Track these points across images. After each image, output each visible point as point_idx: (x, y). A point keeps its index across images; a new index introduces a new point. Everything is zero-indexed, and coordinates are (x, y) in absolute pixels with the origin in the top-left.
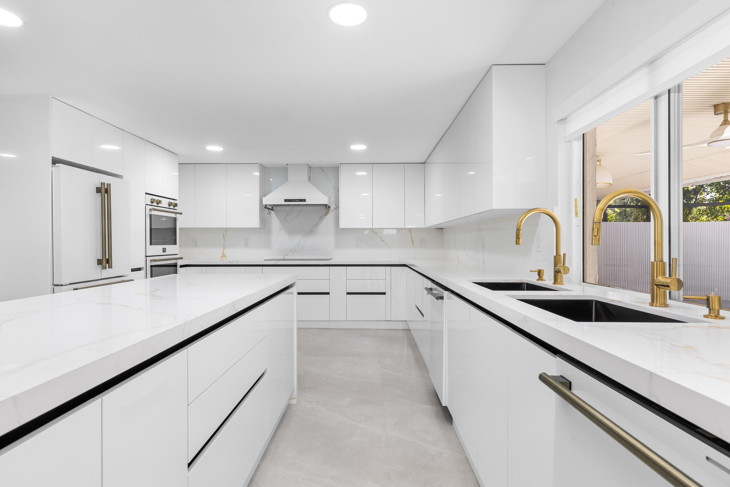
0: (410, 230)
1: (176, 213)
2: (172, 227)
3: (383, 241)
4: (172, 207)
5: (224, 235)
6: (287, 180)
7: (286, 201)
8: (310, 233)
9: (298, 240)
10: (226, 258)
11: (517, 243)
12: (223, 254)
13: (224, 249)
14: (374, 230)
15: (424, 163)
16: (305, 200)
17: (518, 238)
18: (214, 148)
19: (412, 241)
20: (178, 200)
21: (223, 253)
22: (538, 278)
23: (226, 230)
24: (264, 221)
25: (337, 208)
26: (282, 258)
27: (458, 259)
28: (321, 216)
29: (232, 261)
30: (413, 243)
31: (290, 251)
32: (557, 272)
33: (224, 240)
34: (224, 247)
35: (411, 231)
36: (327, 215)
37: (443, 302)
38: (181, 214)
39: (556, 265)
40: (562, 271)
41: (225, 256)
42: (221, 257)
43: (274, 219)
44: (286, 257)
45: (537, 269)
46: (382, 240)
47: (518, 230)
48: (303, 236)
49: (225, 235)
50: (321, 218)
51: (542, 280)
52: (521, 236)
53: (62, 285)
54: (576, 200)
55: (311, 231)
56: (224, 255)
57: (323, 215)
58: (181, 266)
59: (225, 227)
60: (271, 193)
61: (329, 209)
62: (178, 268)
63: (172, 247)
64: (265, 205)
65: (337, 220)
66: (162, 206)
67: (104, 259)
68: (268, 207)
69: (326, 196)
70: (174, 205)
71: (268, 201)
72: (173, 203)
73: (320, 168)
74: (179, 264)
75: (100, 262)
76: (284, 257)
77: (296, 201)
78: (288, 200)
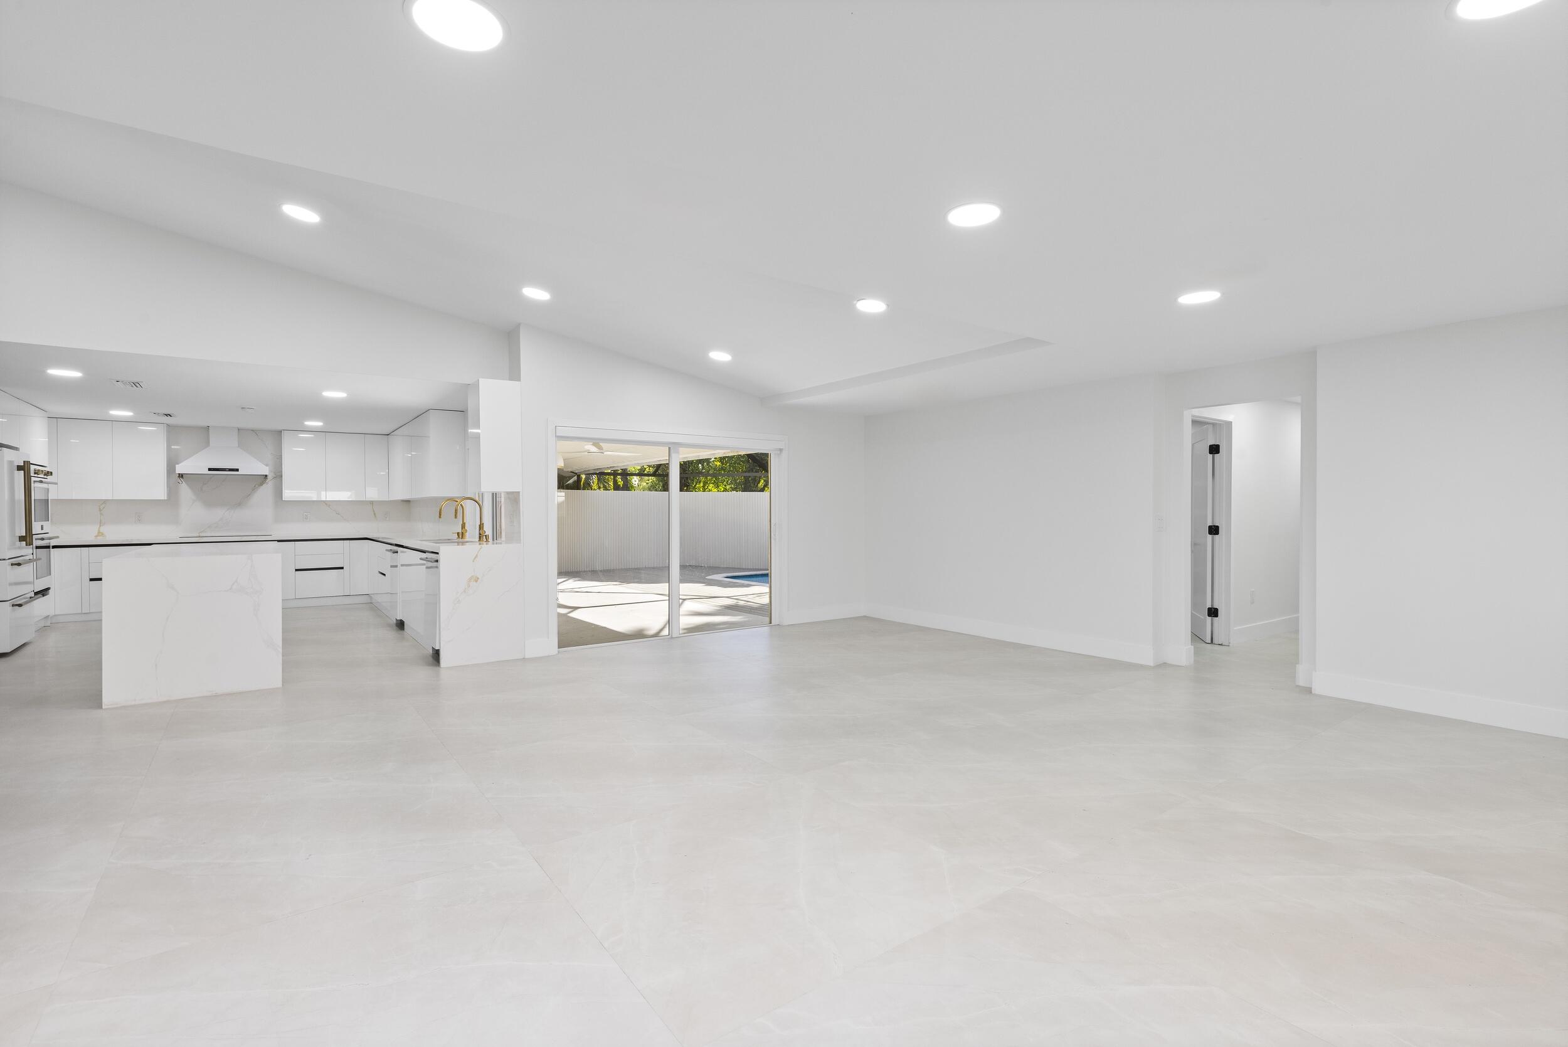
0: (372, 503)
1: (49, 483)
2: (46, 499)
3: (338, 514)
5: (101, 508)
6: (207, 444)
7: (210, 469)
9: (219, 513)
10: (104, 538)
11: (440, 517)
12: (99, 532)
13: (100, 526)
14: (327, 503)
15: (388, 435)
16: (237, 470)
17: (440, 515)
19: (375, 514)
20: (49, 468)
21: (99, 530)
23: (105, 502)
24: (172, 492)
25: (279, 476)
26: (197, 535)
28: (254, 487)
30: (375, 516)
31: (209, 527)
33: (101, 514)
34: (101, 524)
36: (264, 487)
38: (56, 483)
41: (103, 534)
42: (96, 536)
43: (184, 490)
44: (202, 535)
46: (335, 514)
47: (440, 510)
48: (228, 509)
49: (103, 508)
50: (254, 489)
53: (4, 560)
55: (239, 504)
56: (100, 534)
57: (257, 486)
58: (54, 547)
59: (110, 498)
60: (189, 460)
61: (268, 480)
62: (51, 549)
63: (44, 523)
64: (179, 474)
65: (279, 492)
66: (39, 476)
67: (28, 535)
68: (181, 476)
69: (267, 465)
70: (49, 473)
71: (180, 469)
72: (48, 472)
73: (252, 430)
74: (52, 545)
75: (22, 539)
76: (200, 534)
77: (224, 470)
78: (213, 469)
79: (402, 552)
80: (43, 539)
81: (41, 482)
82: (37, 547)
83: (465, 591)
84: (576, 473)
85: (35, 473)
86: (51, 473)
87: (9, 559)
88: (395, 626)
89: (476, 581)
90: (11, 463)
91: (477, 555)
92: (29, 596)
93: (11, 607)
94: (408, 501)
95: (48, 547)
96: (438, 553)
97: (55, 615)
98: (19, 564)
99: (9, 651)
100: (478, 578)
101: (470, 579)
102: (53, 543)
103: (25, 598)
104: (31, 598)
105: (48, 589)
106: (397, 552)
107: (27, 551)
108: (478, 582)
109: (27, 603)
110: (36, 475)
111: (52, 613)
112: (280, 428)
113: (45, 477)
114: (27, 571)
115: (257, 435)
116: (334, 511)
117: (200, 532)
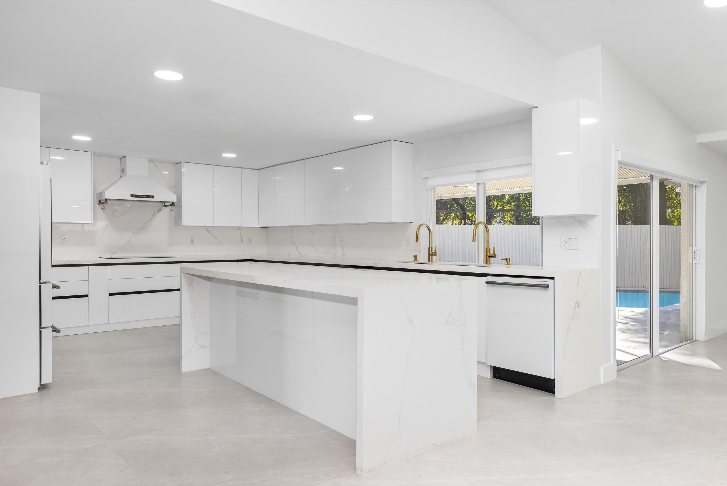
3: (216, 238)
7: (132, 196)
8: (142, 230)
9: (127, 237)
11: (417, 241)
14: (207, 228)
16: (153, 197)
26: (108, 256)
28: (154, 213)
30: (242, 241)
31: (119, 249)
35: (240, 230)
36: (160, 212)
39: (429, 252)
44: (114, 256)
46: (215, 238)
48: (134, 233)
50: (154, 215)
57: (156, 212)
68: (106, 200)
69: (174, 194)
71: (108, 195)
73: (153, 162)
76: (112, 255)
77: (143, 196)
78: (134, 195)
83: (573, 318)
98: (58, 287)
115: (156, 166)
116: (213, 235)
117: (112, 254)
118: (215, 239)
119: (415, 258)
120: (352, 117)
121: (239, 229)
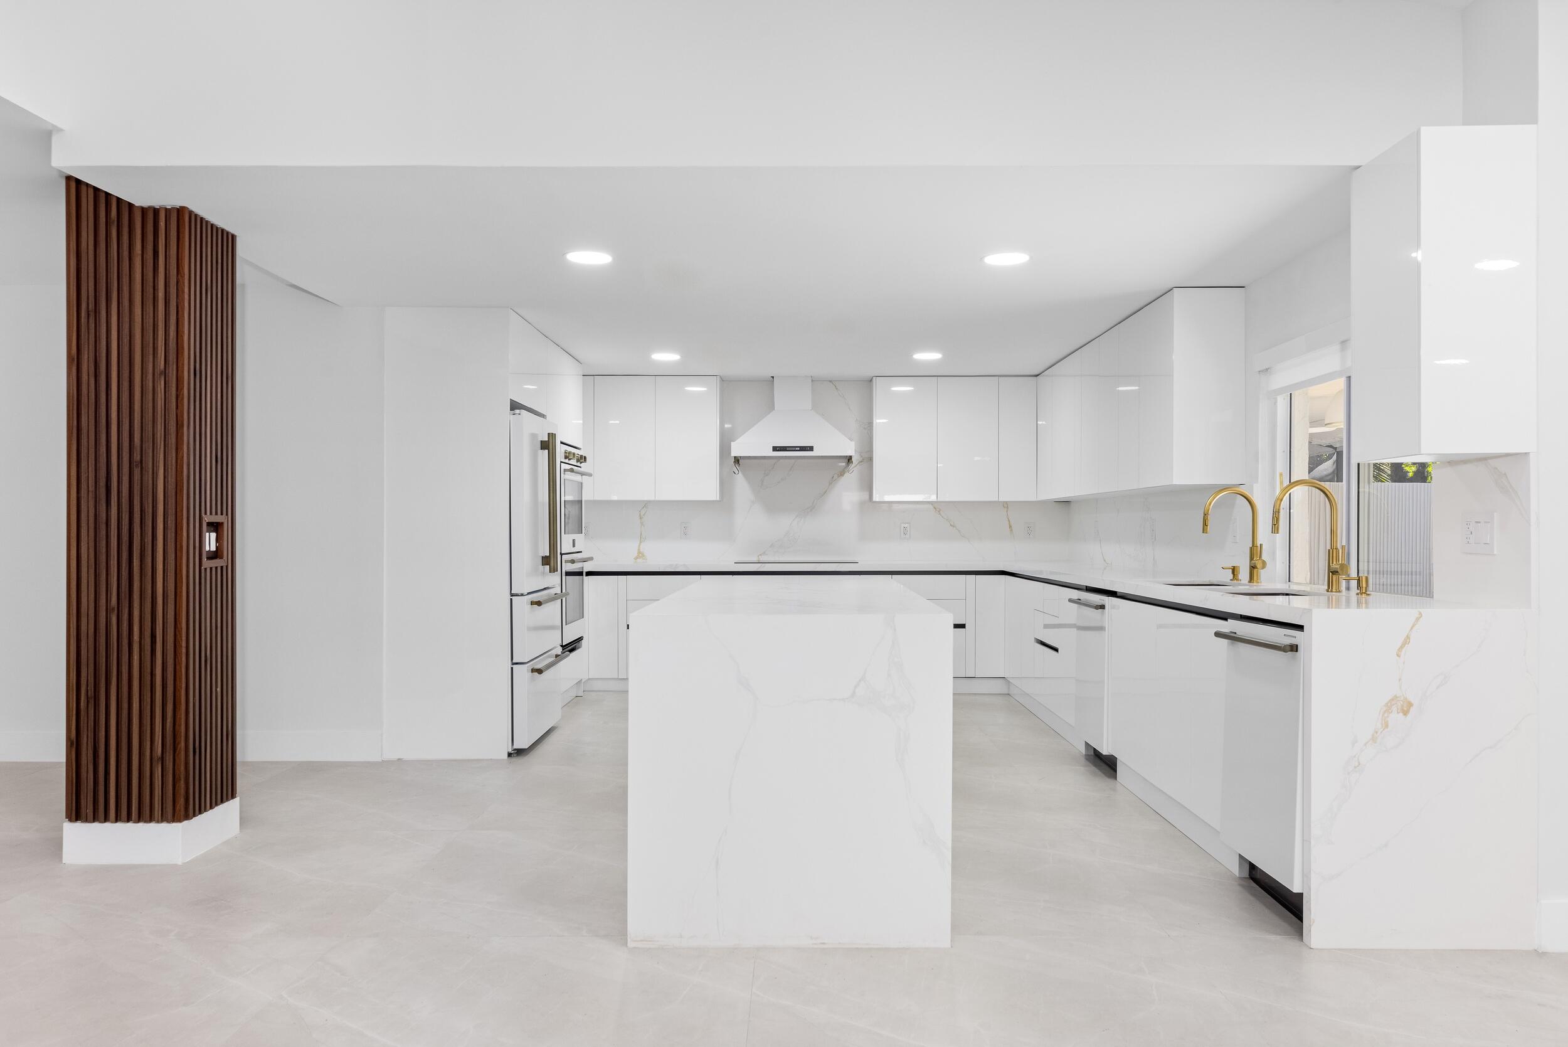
0: (1006, 505)
1: (582, 474)
2: (577, 499)
3: (953, 526)
4: (573, 462)
5: (642, 514)
6: (771, 407)
7: (775, 449)
8: (811, 510)
9: (785, 523)
10: (644, 561)
11: (1204, 531)
12: (639, 552)
13: (640, 542)
14: (936, 505)
15: (1038, 377)
16: (811, 449)
17: (1205, 524)
18: (666, 357)
19: (1010, 527)
20: (582, 450)
21: (639, 550)
22: (1232, 578)
23: (646, 504)
24: (725, 485)
25: (868, 459)
26: (755, 559)
27: (1105, 561)
28: (833, 478)
29: (677, 565)
30: (1011, 530)
31: (772, 546)
32: (1253, 568)
33: (642, 524)
34: (642, 539)
35: (1007, 508)
36: (843, 475)
37: (1103, 614)
38: (590, 475)
39: (1252, 559)
40: (1258, 566)
41: (643, 555)
42: (636, 558)
43: (741, 483)
44: (764, 559)
45: (1230, 565)
46: (951, 525)
47: (1206, 515)
48: (797, 516)
49: (644, 515)
50: (832, 481)
51: (1237, 580)
52: (1209, 523)
53: (522, 595)
54: (1281, 475)
55: (810, 509)
56: (640, 555)
57: (836, 476)
58: (589, 574)
59: (652, 498)
60: (745, 435)
61: (852, 466)
62: (585, 578)
63: (579, 538)
64: (735, 457)
65: (868, 485)
66: (570, 462)
67: (552, 556)
68: (737, 460)
69: (851, 440)
70: (582, 459)
71: (737, 450)
72: (581, 456)
73: (830, 381)
74: (585, 570)
75: (546, 561)
76: (760, 557)
77: (794, 449)
78: (779, 447)
79: (1113, 607)
80: (573, 562)
81: (572, 470)
82: (568, 574)
83: (1374, 739)
84: (1335, 448)
85: (566, 457)
86: (585, 458)
87: (529, 593)
88: (1083, 760)
89: (1405, 713)
90: (534, 436)
91: (1408, 637)
92: (554, 652)
93: (530, 673)
94: (1066, 503)
95: (580, 574)
96: (1300, 628)
97: (589, 679)
98: (539, 603)
99: (527, 747)
100: (1410, 705)
101: (1388, 708)
102: (588, 567)
103: (550, 657)
104: (557, 656)
105: (580, 639)
106: (1102, 607)
107: (554, 580)
108: (1409, 716)
109: (550, 666)
110: (567, 461)
111: (585, 677)
112: (868, 372)
113: (578, 464)
114: (552, 611)
115: (837, 389)
116: (947, 520)
117: (761, 555)
118: (951, 527)
119: (1233, 572)
120: (982, 259)
121: (1006, 506)
